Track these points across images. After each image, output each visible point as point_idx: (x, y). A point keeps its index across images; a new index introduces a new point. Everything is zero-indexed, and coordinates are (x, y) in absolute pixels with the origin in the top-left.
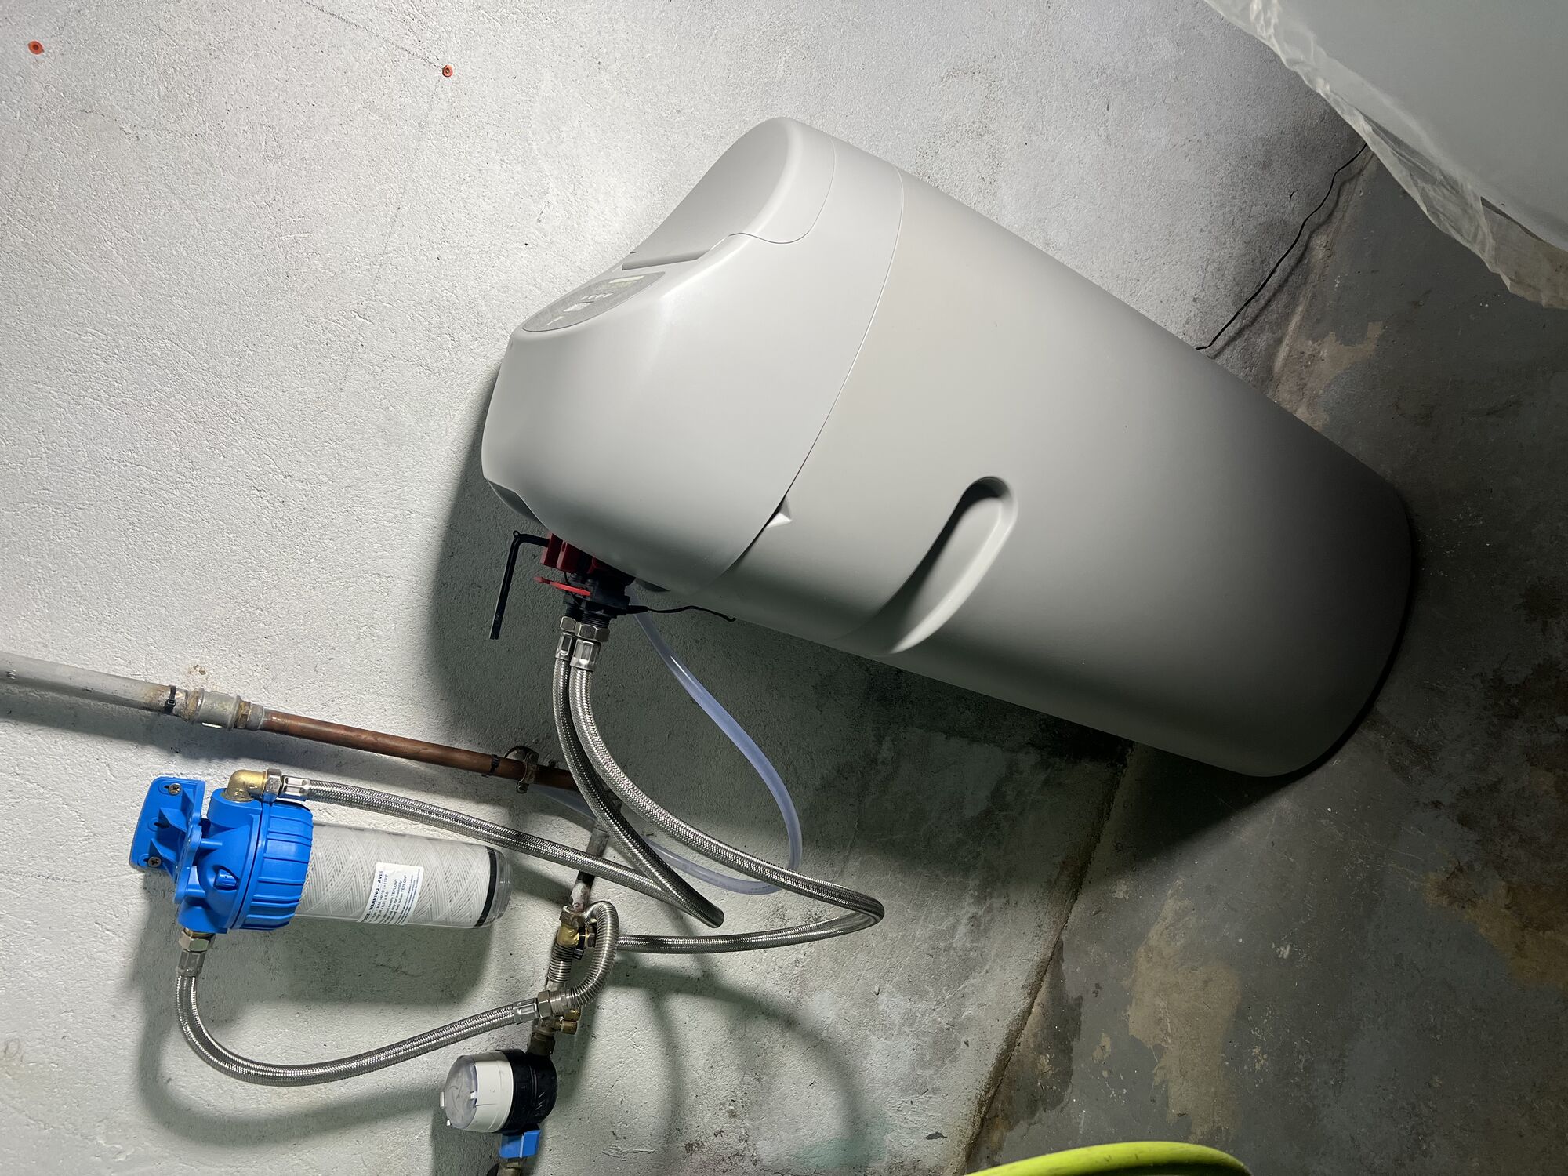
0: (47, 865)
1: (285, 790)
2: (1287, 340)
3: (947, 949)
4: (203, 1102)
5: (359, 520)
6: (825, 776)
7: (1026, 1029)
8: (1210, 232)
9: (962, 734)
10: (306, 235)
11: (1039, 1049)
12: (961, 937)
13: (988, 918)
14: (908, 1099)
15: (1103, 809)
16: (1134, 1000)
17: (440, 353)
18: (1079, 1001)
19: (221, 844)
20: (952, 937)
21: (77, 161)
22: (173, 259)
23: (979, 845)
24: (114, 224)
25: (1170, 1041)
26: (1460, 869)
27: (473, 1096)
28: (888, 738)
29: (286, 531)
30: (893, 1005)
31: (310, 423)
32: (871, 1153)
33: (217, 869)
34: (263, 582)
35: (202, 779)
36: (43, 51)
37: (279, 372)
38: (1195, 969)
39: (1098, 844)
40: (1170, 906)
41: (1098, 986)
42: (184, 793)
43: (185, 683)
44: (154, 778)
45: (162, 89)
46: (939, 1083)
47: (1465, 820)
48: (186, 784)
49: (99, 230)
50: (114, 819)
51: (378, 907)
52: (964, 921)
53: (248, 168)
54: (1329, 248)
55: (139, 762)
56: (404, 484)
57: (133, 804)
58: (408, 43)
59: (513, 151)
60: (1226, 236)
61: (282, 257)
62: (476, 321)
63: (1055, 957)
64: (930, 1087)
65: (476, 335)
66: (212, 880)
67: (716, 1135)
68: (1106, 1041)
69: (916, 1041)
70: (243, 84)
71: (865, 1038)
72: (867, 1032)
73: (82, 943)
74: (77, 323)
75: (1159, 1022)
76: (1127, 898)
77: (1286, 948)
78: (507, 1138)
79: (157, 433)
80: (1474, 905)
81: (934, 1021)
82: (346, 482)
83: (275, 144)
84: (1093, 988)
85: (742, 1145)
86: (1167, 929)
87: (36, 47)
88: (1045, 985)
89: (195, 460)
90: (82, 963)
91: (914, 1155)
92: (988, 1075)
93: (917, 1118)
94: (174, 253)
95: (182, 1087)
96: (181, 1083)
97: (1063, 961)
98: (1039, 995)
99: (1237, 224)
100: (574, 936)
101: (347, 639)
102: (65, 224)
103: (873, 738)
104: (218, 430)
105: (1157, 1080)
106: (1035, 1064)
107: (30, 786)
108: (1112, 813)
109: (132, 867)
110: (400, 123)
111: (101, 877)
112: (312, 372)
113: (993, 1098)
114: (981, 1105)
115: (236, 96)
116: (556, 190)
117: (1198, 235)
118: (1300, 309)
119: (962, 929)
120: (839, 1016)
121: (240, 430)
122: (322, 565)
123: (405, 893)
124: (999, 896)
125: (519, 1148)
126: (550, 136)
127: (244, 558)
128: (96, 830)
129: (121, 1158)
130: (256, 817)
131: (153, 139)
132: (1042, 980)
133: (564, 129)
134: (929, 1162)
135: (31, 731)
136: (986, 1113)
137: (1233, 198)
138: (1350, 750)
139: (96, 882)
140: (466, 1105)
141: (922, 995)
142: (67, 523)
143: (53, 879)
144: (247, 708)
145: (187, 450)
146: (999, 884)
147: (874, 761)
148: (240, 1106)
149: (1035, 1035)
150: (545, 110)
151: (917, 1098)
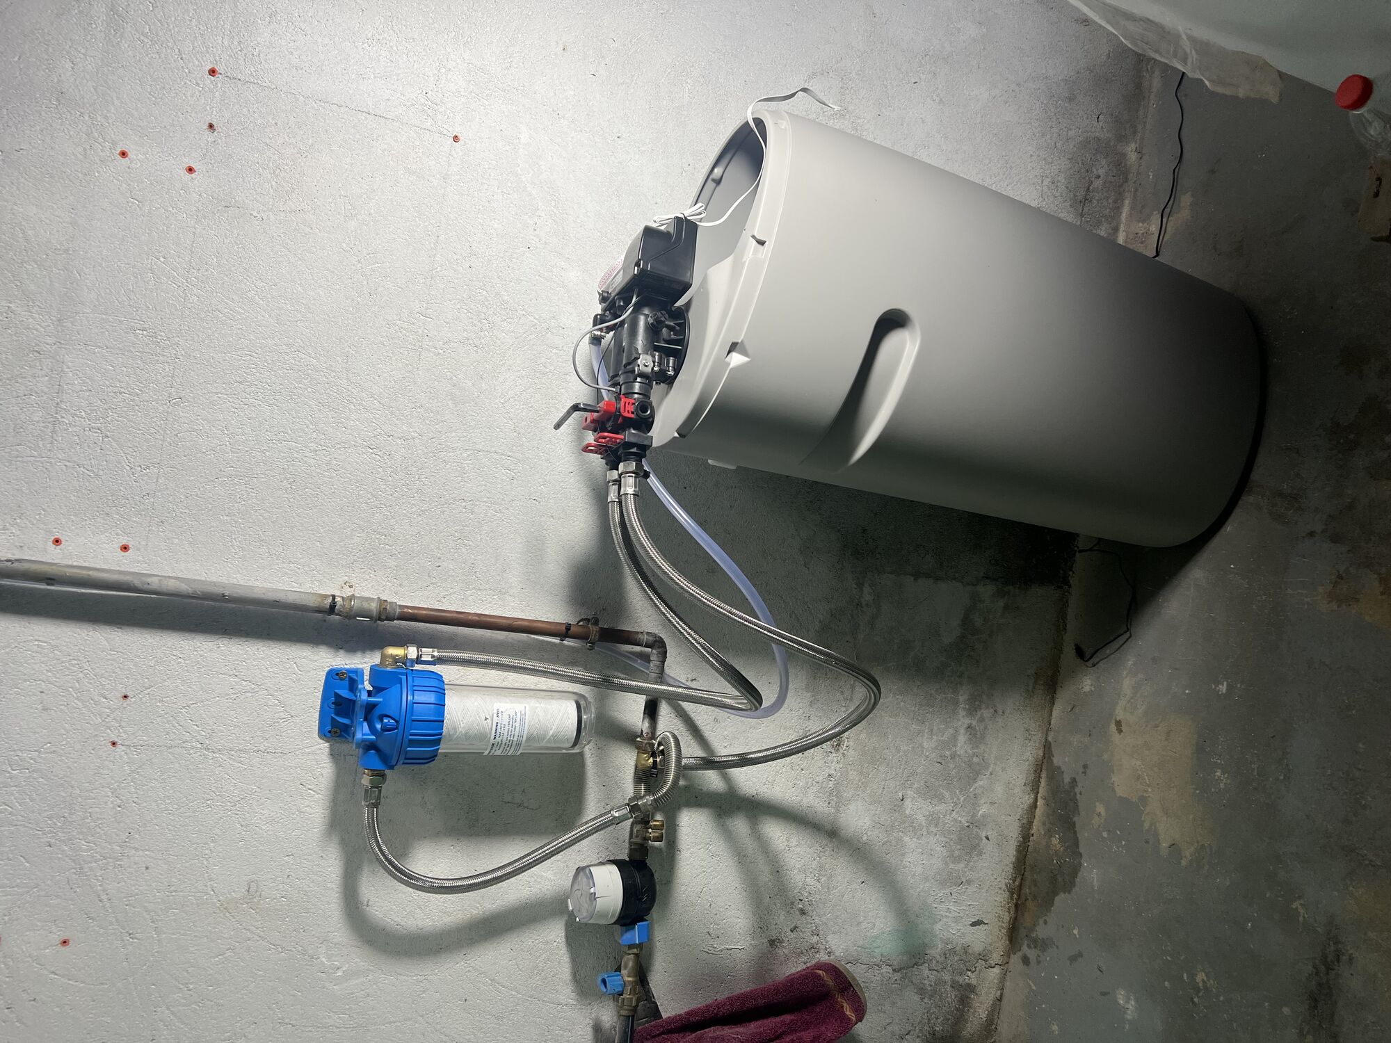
0: (262, 742)
1: (421, 657)
2: (1122, 227)
3: (953, 756)
4: (393, 922)
5: (444, 461)
6: (822, 619)
7: (1035, 820)
8: (1039, 156)
9: (928, 576)
10: (379, 265)
11: (1049, 834)
12: (962, 745)
13: (982, 727)
14: (948, 891)
15: (1059, 625)
16: (1115, 768)
17: (482, 334)
18: (1074, 781)
19: (381, 700)
20: (955, 746)
21: (226, 241)
22: (294, 296)
23: (961, 665)
24: (254, 278)
25: (1150, 790)
26: (1340, 577)
27: (592, 890)
28: (866, 585)
29: (394, 475)
30: (917, 808)
31: (400, 396)
32: (926, 941)
33: (381, 718)
34: (384, 515)
35: (360, 666)
36: (195, 171)
37: (374, 363)
38: (1157, 726)
39: (1062, 655)
40: (1127, 684)
41: (1085, 767)
42: (350, 677)
43: (341, 593)
44: (327, 669)
45: (273, 183)
46: (970, 875)
47: (1336, 539)
48: (350, 671)
49: (245, 284)
50: (304, 703)
51: (499, 737)
52: (962, 731)
53: (335, 226)
54: (1139, 152)
55: (315, 658)
56: (471, 431)
57: (316, 691)
58: (429, 124)
59: (509, 184)
60: (1052, 156)
61: (365, 283)
62: (503, 307)
63: (1046, 755)
64: (964, 880)
65: (505, 318)
66: (379, 726)
67: (792, 931)
68: (1100, 808)
69: (944, 839)
70: (325, 171)
71: (899, 840)
72: (900, 834)
73: (293, 801)
74: (239, 349)
75: (1138, 778)
76: (1093, 689)
77: (1223, 685)
78: (624, 928)
79: (299, 418)
80: (1357, 600)
81: (955, 820)
82: (431, 435)
83: (350, 207)
84: (1082, 770)
85: (815, 939)
86: (1128, 703)
87: (190, 170)
88: (1043, 781)
89: (325, 433)
90: (295, 816)
91: (963, 941)
92: (1011, 866)
93: (958, 908)
94: (295, 291)
95: (377, 911)
96: (375, 908)
97: (1053, 757)
98: (1041, 790)
99: (1059, 145)
100: (648, 760)
101: (448, 551)
102: (223, 283)
103: (855, 586)
104: (338, 409)
105: (1146, 825)
106: (1048, 846)
107: (244, 683)
108: (1068, 627)
109: (321, 738)
110: (431, 179)
111: (300, 749)
112: (396, 359)
113: (1020, 886)
114: (1012, 893)
115: (322, 180)
116: (543, 206)
117: (1029, 160)
118: (1127, 202)
119: (962, 738)
120: (874, 821)
121: (353, 407)
122: (423, 498)
123: (518, 724)
124: (987, 708)
125: (634, 935)
126: (533, 170)
127: (369, 499)
128: (293, 714)
129: (340, 973)
130: (404, 678)
131: (272, 217)
132: (1040, 777)
133: (542, 163)
134: (977, 947)
135: (241, 643)
136: (1017, 900)
137: (1051, 127)
138: (1238, 515)
139: (297, 752)
140: (588, 899)
141: (941, 799)
142: (248, 489)
143: (268, 752)
144: (386, 604)
145: (320, 426)
146: (985, 697)
147: (859, 605)
148: (420, 924)
149: (1044, 824)
150: (526, 153)
151: (955, 889)
